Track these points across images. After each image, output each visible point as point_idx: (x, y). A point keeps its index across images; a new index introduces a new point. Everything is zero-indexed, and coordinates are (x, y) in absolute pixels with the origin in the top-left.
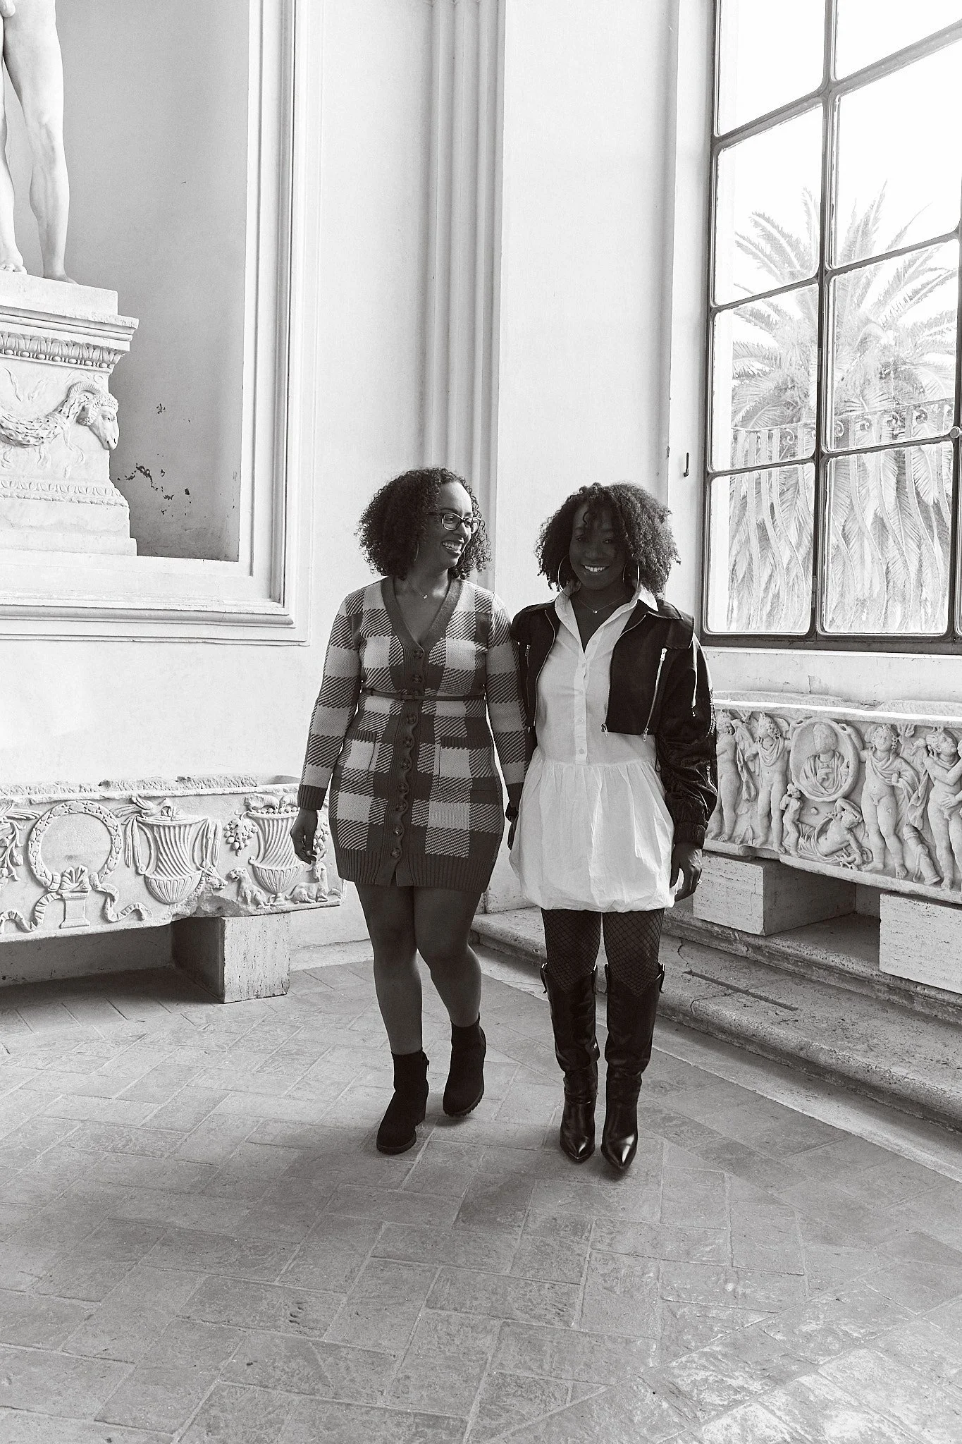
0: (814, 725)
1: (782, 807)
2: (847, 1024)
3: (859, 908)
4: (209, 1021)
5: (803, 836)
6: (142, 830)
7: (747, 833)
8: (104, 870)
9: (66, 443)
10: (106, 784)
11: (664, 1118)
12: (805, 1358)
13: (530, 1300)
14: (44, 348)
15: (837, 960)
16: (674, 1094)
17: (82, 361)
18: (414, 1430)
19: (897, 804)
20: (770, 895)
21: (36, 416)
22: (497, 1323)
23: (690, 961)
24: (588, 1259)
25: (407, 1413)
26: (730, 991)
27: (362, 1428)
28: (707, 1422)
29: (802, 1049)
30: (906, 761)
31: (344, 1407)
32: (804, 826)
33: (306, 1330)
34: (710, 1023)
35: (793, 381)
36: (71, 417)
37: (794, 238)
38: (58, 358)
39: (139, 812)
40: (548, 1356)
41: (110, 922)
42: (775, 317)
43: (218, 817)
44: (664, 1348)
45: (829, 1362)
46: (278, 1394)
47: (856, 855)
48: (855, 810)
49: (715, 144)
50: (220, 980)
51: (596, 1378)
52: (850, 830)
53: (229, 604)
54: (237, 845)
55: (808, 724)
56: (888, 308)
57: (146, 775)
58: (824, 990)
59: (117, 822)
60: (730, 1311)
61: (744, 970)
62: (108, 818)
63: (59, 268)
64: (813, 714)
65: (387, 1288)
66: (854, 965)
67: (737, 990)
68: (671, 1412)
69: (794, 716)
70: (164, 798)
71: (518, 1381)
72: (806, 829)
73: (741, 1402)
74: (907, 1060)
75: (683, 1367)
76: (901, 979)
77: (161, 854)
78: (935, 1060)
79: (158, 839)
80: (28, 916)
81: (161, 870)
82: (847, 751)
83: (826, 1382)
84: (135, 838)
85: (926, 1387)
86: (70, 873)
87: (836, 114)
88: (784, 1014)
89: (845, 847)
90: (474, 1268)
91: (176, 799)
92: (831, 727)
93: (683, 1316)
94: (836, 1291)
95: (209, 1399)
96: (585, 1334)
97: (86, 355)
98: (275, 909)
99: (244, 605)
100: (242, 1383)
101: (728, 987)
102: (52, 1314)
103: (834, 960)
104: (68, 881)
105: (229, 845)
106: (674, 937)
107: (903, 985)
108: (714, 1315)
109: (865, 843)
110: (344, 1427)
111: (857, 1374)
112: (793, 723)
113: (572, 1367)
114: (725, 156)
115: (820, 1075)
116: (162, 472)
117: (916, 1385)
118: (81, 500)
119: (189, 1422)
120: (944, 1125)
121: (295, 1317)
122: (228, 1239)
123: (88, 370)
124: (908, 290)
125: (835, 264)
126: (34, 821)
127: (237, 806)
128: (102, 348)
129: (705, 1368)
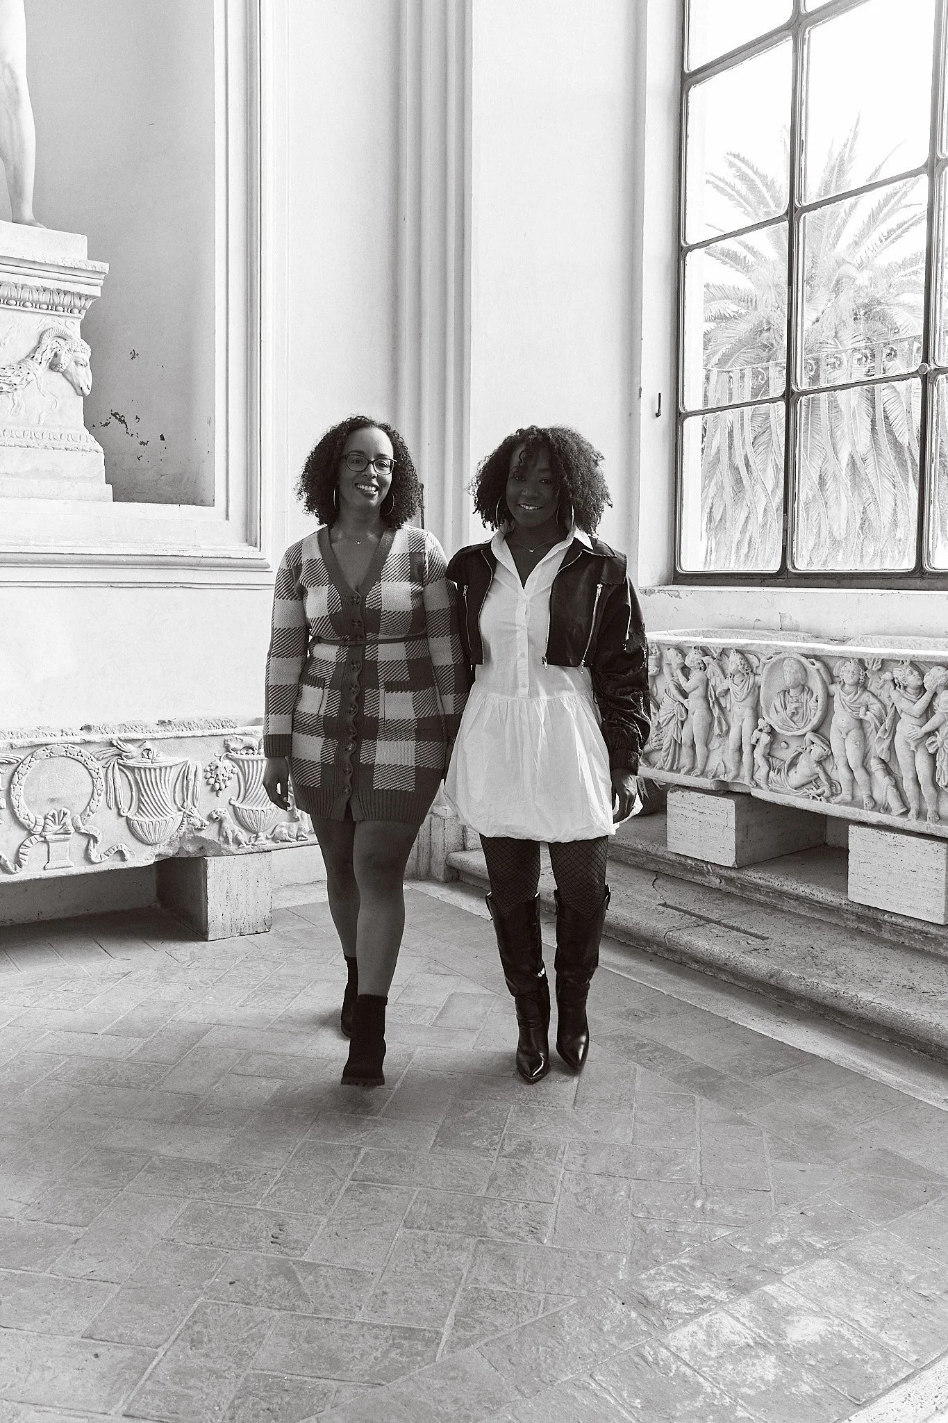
0: (785, 659)
1: (753, 741)
2: (816, 952)
3: (830, 839)
4: (193, 958)
5: (774, 770)
6: (123, 772)
7: (719, 768)
8: (87, 812)
9: (39, 389)
10: (88, 728)
11: (638, 1044)
12: (770, 1268)
13: (504, 1219)
14: (14, 294)
15: (808, 891)
16: (646, 1021)
17: (53, 307)
18: (391, 1342)
19: (865, 738)
20: (743, 829)
21: (8, 363)
22: (471, 1241)
23: (664, 893)
24: (561, 1179)
25: (384, 1327)
26: (703, 922)
27: (340, 1340)
28: (674, 1330)
29: (772, 977)
30: (873, 694)
31: (323, 1321)
32: (774, 760)
33: (287, 1250)
34: (682, 953)
35: (769, 323)
36: (44, 363)
37: (770, 179)
38: (28, 304)
39: (120, 755)
40: (521, 1270)
41: (93, 863)
42: (750, 258)
43: (198, 759)
44: (634, 1262)
45: (792, 1271)
46: (260, 1311)
47: (825, 788)
48: (824, 743)
49: (686, 80)
50: (204, 919)
51: (567, 1291)
52: (819, 763)
53: (205, 549)
54: (217, 786)
55: (777, 660)
56: (863, 248)
57: (127, 719)
58: (794, 919)
59: (98, 765)
60: (698, 1226)
61: (717, 902)
62: (89, 761)
63: (28, 212)
64: (782, 650)
65: (365, 1210)
66: (824, 895)
67: (709, 921)
68: (639, 1321)
69: (764, 652)
70: (144, 740)
71: (492, 1295)
72: (776, 763)
73: (707, 1311)
74: (874, 986)
75: (652, 1279)
76: (869, 907)
77: (143, 796)
78: (901, 985)
79: (139, 781)
80: (12, 858)
81: (144, 812)
82: (816, 685)
83: (788, 1290)
84: (116, 780)
85: (884, 1292)
86: (53, 816)
87: (805, 47)
88: (755, 943)
89: (815, 780)
90: (451, 1190)
91: (157, 742)
92: (800, 662)
93: (652, 1231)
94: (801, 1206)
95: (193, 1316)
96: (558, 1250)
97: (57, 301)
98: (256, 849)
99: (221, 549)
100: (224, 1301)
101: (701, 917)
102: (40, 1239)
103: (804, 890)
104: (51, 824)
105: (209, 787)
106: (650, 871)
107: (870, 913)
108: (683, 1230)
109: (834, 775)
110: (323, 1340)
111: (819, 1282)
112: (763, 659)
113: (545, 1281)
114: (695, 93)
115: (789, 1001)
116: (137, 418)
117: (874, 1290)
118: (55, 446)
119: (173, 1337)
120: (909, 1047)
121: (276, 1238)
122: (210, 1165)
123: (59, 316)
124: (883, 229)
125: (805, 201)
126: (16, 765)
127: (217, 748)
128: (72, 294)
129: (672, 1279)
